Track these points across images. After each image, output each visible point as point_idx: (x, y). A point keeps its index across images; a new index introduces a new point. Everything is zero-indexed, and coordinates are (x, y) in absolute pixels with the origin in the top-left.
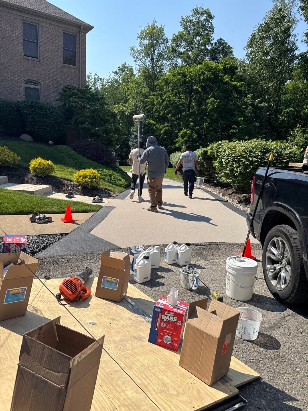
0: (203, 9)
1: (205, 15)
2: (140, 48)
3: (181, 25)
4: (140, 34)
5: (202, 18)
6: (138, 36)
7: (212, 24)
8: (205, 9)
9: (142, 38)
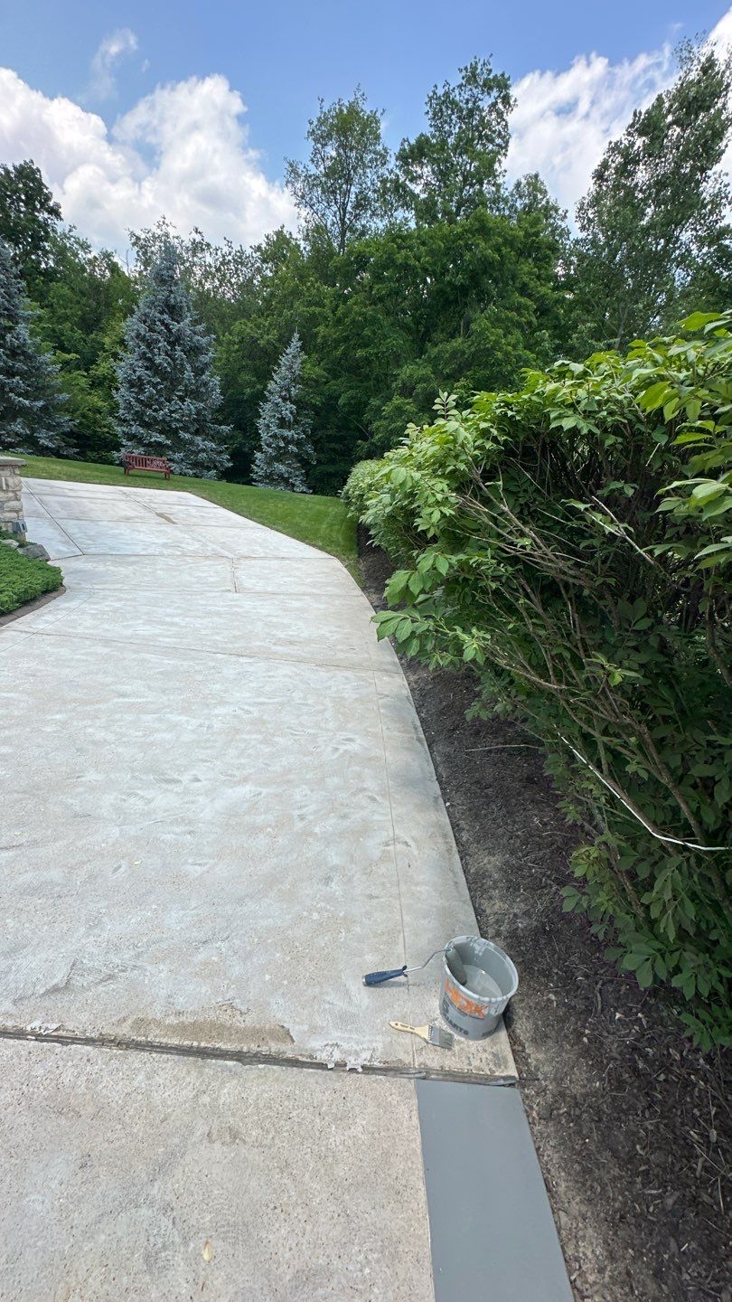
0: (490, 71)
1: (495, 93)
2: (313, 170)
3: (427, 113)
4: (315, 123)
5: (486, 101)
6: (308, 128)
7: (506, 125)
8: (497, 72)
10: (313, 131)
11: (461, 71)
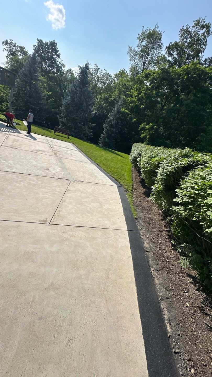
0: (205, 22)
1: (205, 29)
2: (137, 49)
3: (180, 35)
4: (140, 35)
5: (201, 32)
6: (138, 36)
7: (206, 41)
8: (207, 22)
9: (141, 40)
10: (139, 37)
11: (194, 21)
